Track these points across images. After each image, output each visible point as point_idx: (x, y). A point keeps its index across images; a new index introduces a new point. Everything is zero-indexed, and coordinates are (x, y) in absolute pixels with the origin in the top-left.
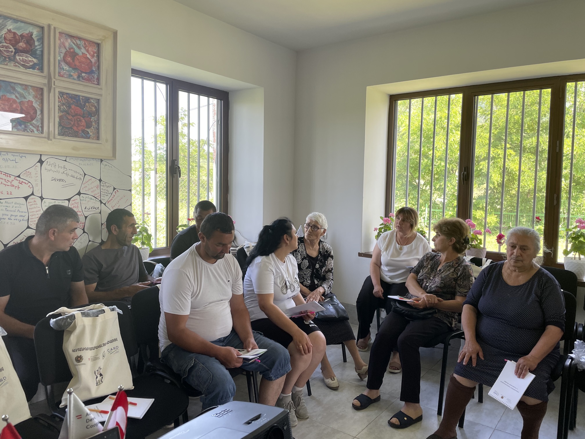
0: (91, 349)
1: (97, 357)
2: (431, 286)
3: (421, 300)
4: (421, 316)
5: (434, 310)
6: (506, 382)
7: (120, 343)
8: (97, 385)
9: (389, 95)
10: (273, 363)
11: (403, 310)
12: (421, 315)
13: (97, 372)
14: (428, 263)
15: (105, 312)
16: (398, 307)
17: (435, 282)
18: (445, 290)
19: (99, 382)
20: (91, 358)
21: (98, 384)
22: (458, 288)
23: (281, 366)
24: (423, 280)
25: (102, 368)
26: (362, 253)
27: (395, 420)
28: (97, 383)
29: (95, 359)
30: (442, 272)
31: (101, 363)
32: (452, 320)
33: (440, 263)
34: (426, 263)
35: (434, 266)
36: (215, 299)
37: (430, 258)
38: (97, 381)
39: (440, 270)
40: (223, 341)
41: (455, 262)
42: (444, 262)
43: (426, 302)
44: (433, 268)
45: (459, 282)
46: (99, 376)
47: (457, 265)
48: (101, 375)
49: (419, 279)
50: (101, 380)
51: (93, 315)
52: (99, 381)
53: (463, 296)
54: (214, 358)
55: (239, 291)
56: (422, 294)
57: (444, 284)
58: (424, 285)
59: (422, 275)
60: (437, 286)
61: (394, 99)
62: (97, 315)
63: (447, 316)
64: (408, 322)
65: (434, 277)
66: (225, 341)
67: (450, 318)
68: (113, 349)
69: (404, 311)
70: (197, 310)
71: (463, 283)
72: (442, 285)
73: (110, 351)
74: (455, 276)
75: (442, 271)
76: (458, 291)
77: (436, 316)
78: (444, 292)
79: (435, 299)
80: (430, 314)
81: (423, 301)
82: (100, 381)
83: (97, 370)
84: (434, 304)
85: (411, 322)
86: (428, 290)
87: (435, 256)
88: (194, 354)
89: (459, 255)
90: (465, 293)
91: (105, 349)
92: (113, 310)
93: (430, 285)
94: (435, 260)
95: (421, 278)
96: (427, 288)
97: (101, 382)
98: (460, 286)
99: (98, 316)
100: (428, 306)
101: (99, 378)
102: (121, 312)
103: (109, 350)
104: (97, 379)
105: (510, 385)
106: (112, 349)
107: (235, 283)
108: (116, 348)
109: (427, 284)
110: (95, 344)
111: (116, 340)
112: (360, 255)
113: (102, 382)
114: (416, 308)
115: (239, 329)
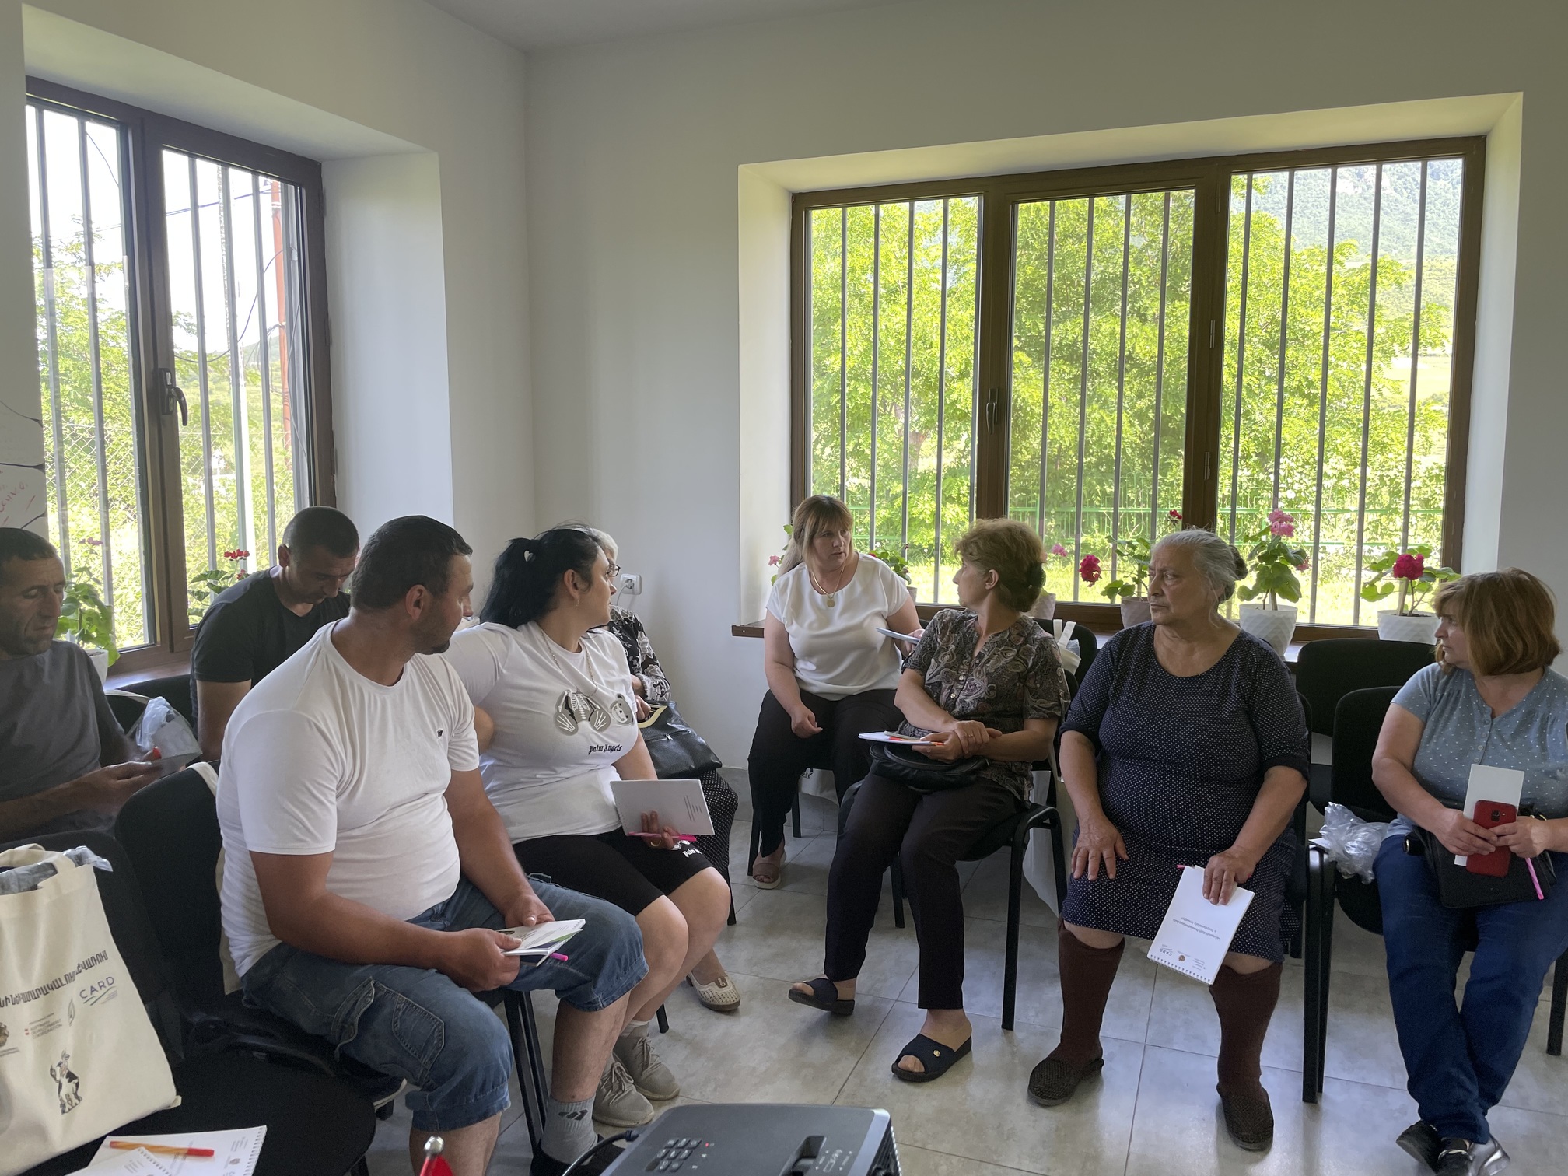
0: (28, 997)
1: (52, 1020)
2: (963, 701)
3: (950, 738)
4: (953, 780)
5: (982, 762)
6: (1186, 919)
7: (116, 967)
8: (63, 1112)
9: (789, 192)
10: (600, 959)
11: (905, 768)
12: (951, 777)
13: (58, 1069)
14: (948, 641)
15: (56, 872)
16: (890, 761)
17: (973, 689)
18: (999, 708)
19: (69, 1099)
20: (34, 1025)
21: (68, 1106)
22: (1030, 698)
23: (623, 966)
24: (940, 684)
25: (70, 1054)
26: (742, 628)
27: (911, 1063)
28: (63, 1106)
29: (46, 1027)
30: (988, 661)
31: (66, 1038)
32: (1023, 784)
33: (979, 636)
34: (941, 640)
35: (965, 646)
36: (408, 793)
37: (950, 625)
38: (61, 1100)
39: (981, 656)
40: (443, 914)
41: (1015, 632)
42: (987, 632)
43: (963, 741)
44: (964, 650)
45: (1031, 684)
46: (65, 1081)
47: (1022, 639)
48: (71, 1077)
49: (928, 684)
50: (75, 1094)
51: (20, 886)
52: (68, 1096)
53: (1044, 718)
54: (435, 970)
55: (469, 758)
56: (946, 722)
57: (997, 690)
58: (943, 697)
59: (938, 673)
60: (979, 700)
61: (802, 204)
62: (32, 884)
63: (1012, 775)
64: (918, 799)
65: (967, 676)
66: (449, 915)
67: (1018, 778)
68: (97, 987)
69: (906, 771)
70: (356, 833)
71: (1041, 684)
72: (993, 693)
73: (91, 995)
74: (1021, 668)
75: (986, 657)
76: (1032, 707)
77: (987, 774)
78: (997, 714)
79: (981, 732)
80: (974, 772)
81: (953, 741)
82: (72, 1096)
83: (59, 1065)
84: (980, 745)
85: (925, 798)
86: (957, 710)
87: (964, 618)
88: (367, 967)
89: (1022, 614)
90: (1048, 709)
91: (70, 993)
92: (79, 861)
93: (961, 697)
94: (965, 630)
95: (935, 680)
96: (954, 706)
97: (75, 1101)
98: (1034, 693)
99: (35, 887)
100: (967, 752)
101: (68, 1087)
102: (105, 864)
103: (84, 994)
104: (63, 1092)
105: (1196, 924)
106: (93, 990)
107: (458, 735)
108: (106, 984)
109: (953, 696)
110: (36, 980)
111: (102, 957)
112: (737, 631)
113: (78, 1098)
114: (936, 761)
115: (481, 874)
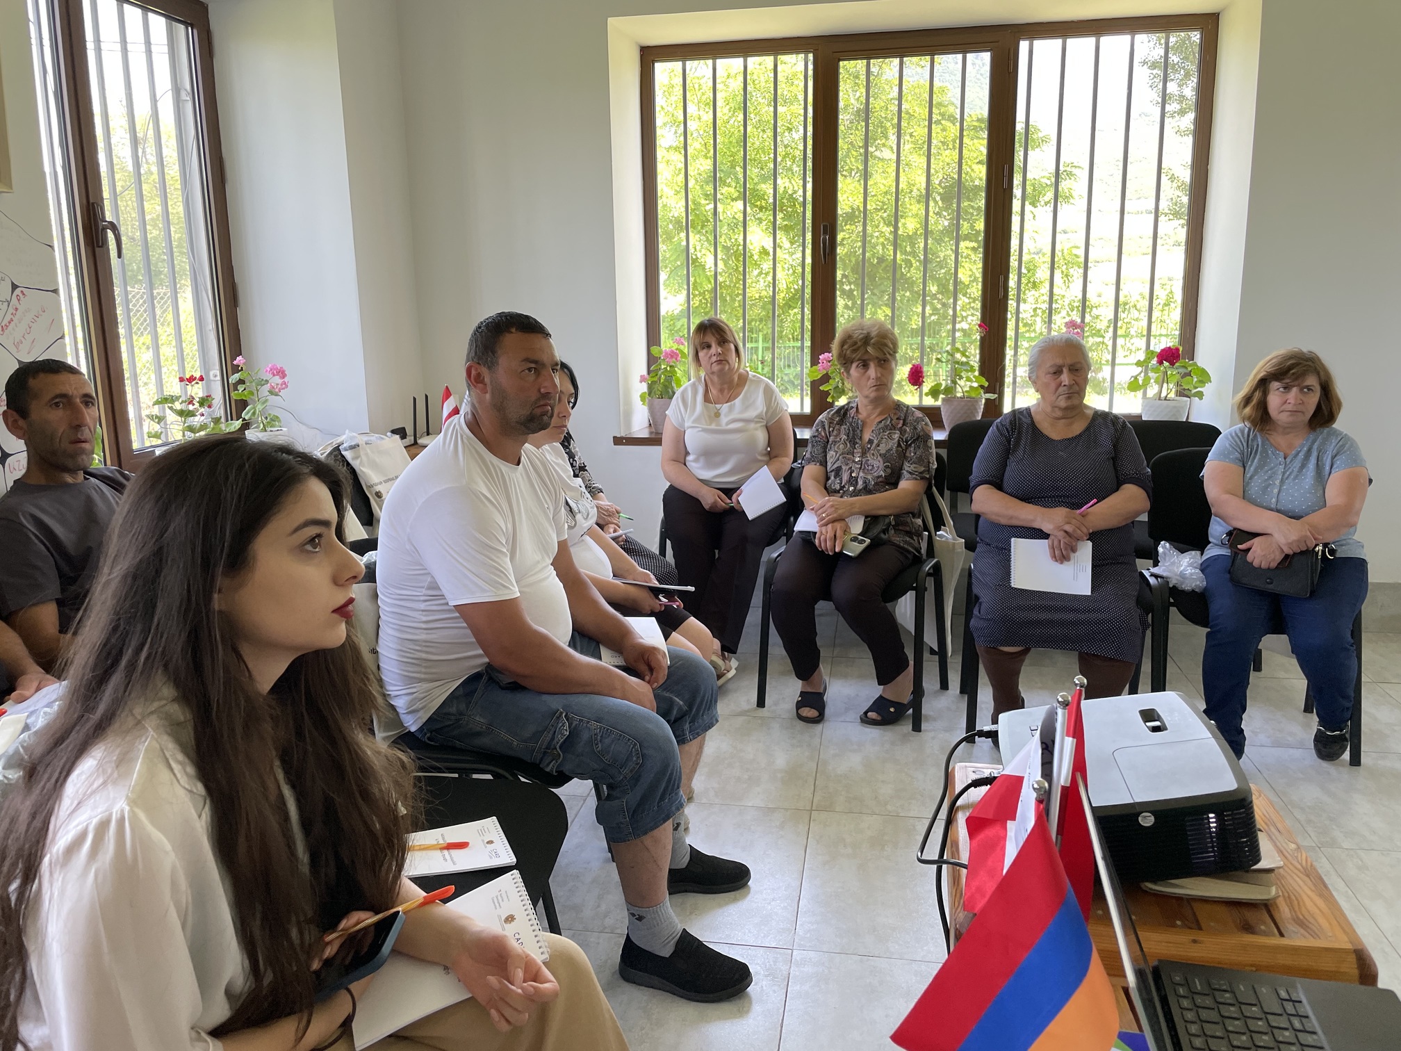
2: (864, 478)
9: (638, 45)
17: (870, 468)
24: (840, 468)
26: (622, 438)
30: (878, 445)
33: (864, 425)
37: (837, 419)
39: (870, 441)
42: (874, 420)
44: (854, 438)
47: (901, 422)
49: (831, 471)
58: (846, 478)
59: (837, 460)
60: (878, 477)
61: (649, 56)
65: (862, 457)
71: (915, 453)
75: (876, 442)
93: (862, 475)
94: (851, 419)
96: (857, 483)
98: (910, 460)
109: (853, 475)
112: (618, 441)
